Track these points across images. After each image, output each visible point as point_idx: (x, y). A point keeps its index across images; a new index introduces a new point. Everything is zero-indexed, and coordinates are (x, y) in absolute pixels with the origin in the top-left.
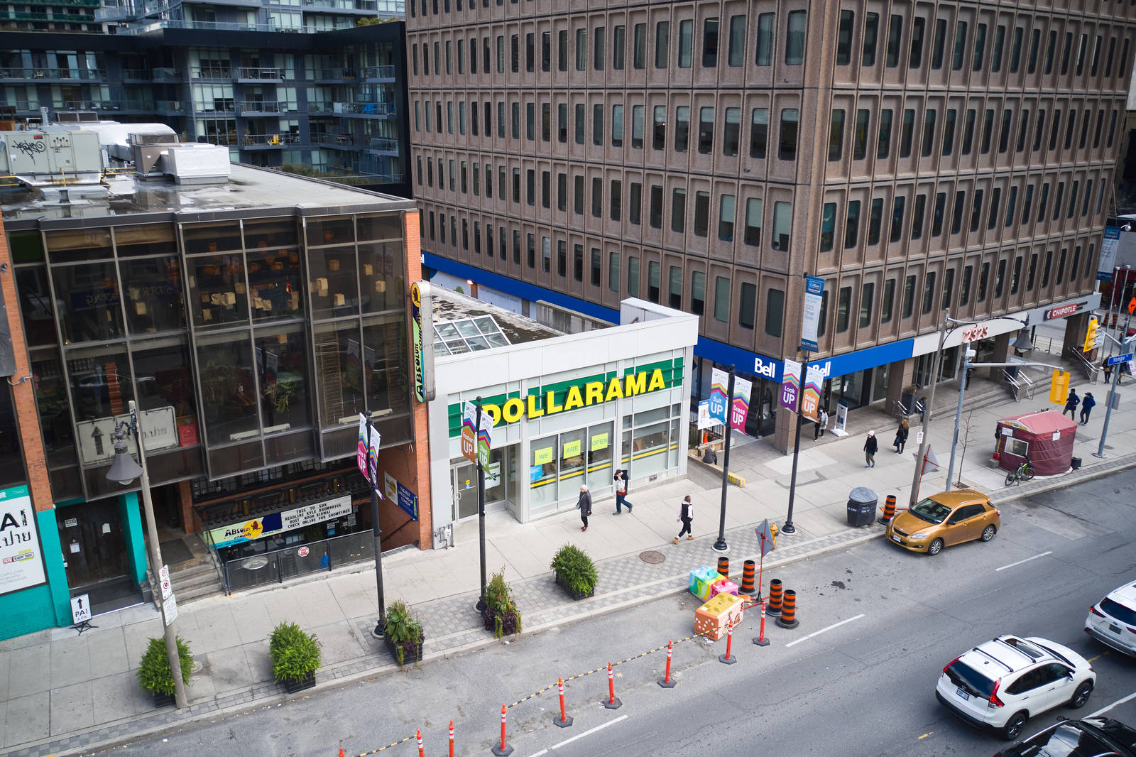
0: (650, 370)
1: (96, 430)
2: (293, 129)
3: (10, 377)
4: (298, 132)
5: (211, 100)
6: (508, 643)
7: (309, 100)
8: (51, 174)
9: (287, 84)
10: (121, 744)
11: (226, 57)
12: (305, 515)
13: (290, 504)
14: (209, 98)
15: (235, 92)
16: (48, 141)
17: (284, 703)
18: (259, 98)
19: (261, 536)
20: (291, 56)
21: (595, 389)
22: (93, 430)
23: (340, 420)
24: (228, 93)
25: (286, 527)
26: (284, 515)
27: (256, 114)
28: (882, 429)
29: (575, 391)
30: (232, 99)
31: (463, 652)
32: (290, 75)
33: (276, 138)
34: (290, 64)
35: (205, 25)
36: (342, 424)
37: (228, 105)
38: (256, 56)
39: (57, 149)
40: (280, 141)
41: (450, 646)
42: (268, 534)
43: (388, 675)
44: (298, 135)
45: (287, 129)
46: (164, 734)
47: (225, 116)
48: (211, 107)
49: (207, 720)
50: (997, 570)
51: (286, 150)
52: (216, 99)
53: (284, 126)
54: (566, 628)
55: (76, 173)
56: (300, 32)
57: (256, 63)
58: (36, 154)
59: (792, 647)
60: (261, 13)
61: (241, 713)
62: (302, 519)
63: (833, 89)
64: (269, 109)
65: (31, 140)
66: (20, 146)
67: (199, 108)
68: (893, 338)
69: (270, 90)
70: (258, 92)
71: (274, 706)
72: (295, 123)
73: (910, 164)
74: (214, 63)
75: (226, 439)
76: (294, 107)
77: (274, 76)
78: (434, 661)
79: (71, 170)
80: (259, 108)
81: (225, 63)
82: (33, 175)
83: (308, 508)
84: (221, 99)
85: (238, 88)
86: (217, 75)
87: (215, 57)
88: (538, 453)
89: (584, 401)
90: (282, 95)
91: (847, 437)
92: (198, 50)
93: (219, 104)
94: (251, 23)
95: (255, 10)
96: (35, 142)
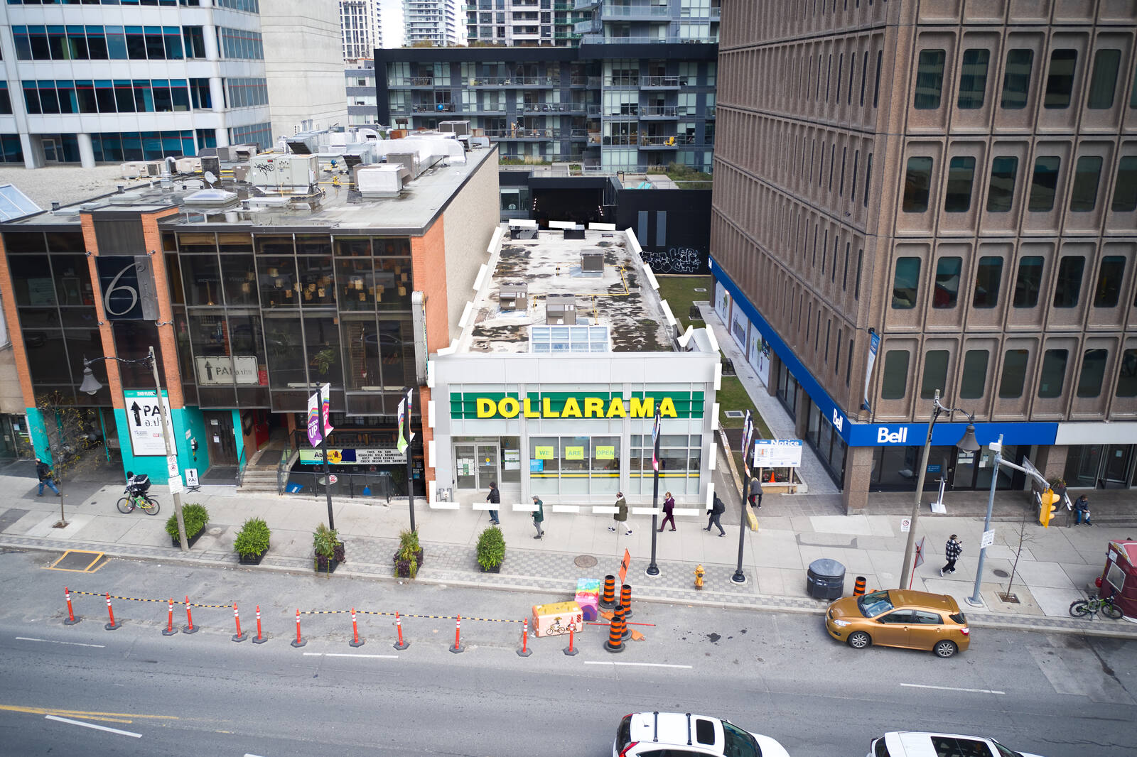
0: (658, 398)
1: (208, 363)
2: (690, 131)
3: (157, 321)
4: (694, 134)
5: (619, 105)
6: (401, 583)
7: (708, 105)
8: (277, 186)
9: (690, 90)
10: (138, 559)
11: (636, 67)
12: (374, 455)
13: (365, 445)
14: (617, 103)
15: (640, 98)
16: (276, 164)
17: (235, 568)
18: (661, 103)
19: (340, 463)
20: (696, 64)
21: (594, 404)
22: (205, 363)
23: (363, 388)
24: (633, 98)
25: (359, 461)
26: (358, 452)
27: (657, 117)
28: (1004, 518)
29: (572, 402)
30: (637, 104)
31: (365, 578)
32: (692, 82)
33: (672, 139)
34: (694, 71)
35: (621, 40)
36: (364, 391)
37: (633, 109)
38: (662, 66)
39: (281, 169)
40: (674, 142)
41: (360, 571)
42: (345, 463)
43: (307, 574)
44: (693, 137)
45: (684, 131)
46: (162, 562)
47: (629, 119)
48: (618, 111)
49: (188, 562)
50: (902, 684)
51: (680, 150)
52: (622, 105)
53: (682, 129)
54: (453, 588)
55: (293, 186)
56: (704, 42)
57: (661, 72)
58: (268, 173)
59: (587, 665)
60: (672, 26)
61: (208, 565)
62: (371, 459)
63: (906, 135)
64: (668, 113)
65: (266, 163)
66: (259, 167)
67: (608, 112)
68: (1021, 417)
69: (672, 95)
70: (661, 97)
71: (228, 568)
72: (692, 126)
73: (1053, 220)
74: (625, 73)
75: (286, 386)
76: (692, 111)
77: (674, 83)
78: (342, 577)
79: (290, 184)
80: (660, 112)
81: (635, 72)
82: (266, 186)
83: (376, 451)
84: (627, 104)
85: (643, 95)
86: (626, 83)
87: (626, 67)
88: (538, 449)
89: (583, 413)
90: (682, 100)
91: (944, 515)
92: (612, 62)
93: (625, 109)
94: (662, 36)
95: (666, 23)
96: (268, 164)
